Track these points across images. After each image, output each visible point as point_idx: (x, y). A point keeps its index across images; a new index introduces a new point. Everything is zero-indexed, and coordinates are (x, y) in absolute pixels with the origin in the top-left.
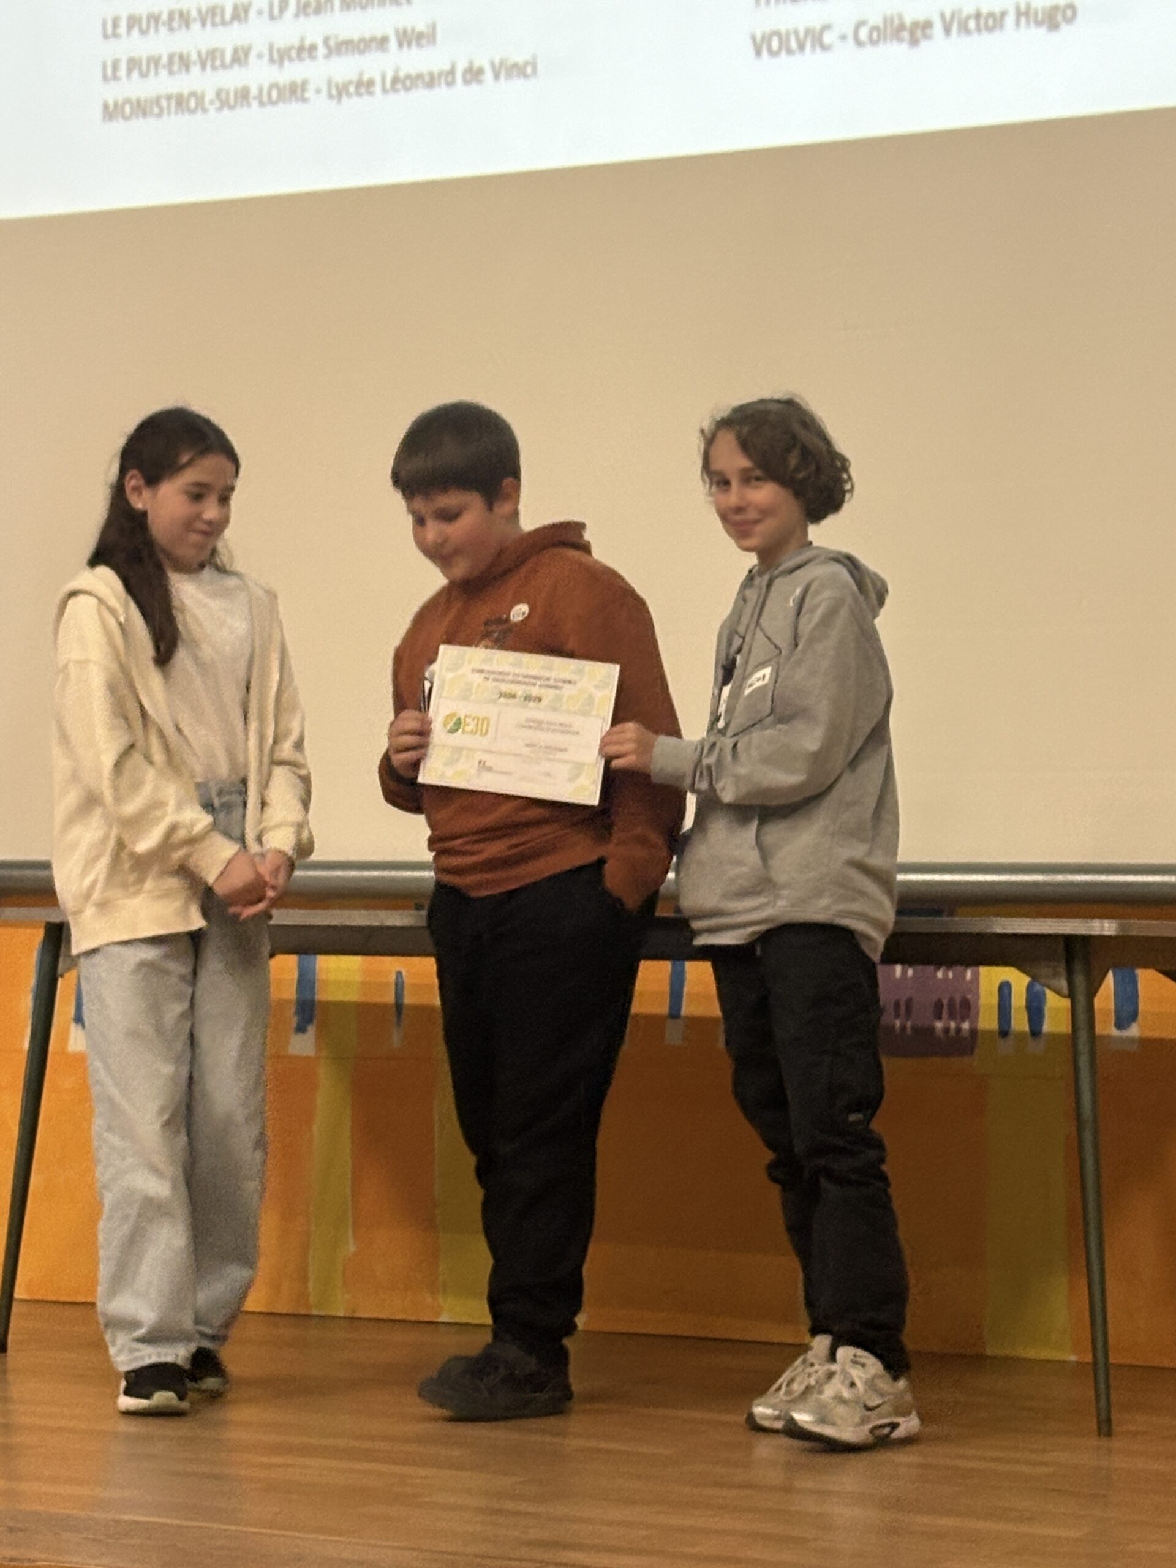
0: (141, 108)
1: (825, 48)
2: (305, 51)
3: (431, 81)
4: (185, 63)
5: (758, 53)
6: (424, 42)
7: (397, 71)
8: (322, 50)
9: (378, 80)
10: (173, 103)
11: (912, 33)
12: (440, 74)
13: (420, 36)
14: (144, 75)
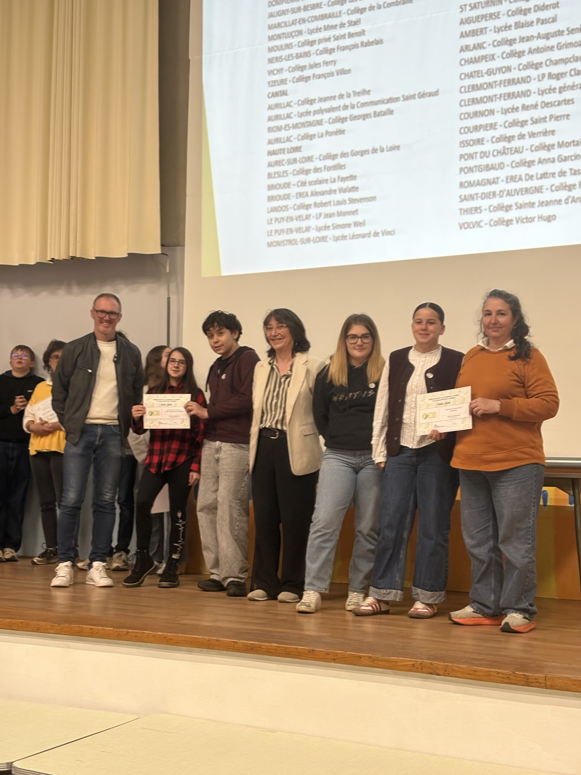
0: (278, 244)
1: (481, 227)
2: (327, 228)
3: (364, 236)
4: (291, 231)
5: (461, 228)
6: (362, 225)
7: (354, 233)
8: (332, 228)
9: (348, 235)
10: (288, 242)
11: (507, 223)
12: (366, 234)
13: (361, 223)
14: (279, 234)
